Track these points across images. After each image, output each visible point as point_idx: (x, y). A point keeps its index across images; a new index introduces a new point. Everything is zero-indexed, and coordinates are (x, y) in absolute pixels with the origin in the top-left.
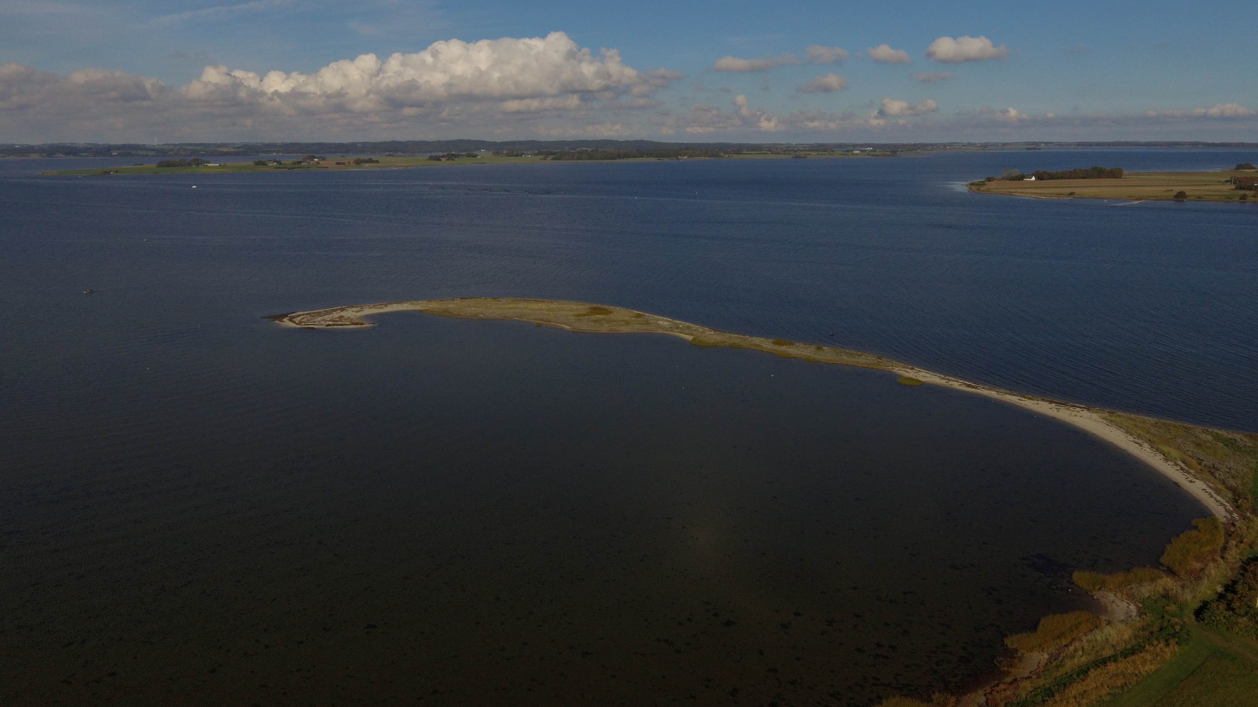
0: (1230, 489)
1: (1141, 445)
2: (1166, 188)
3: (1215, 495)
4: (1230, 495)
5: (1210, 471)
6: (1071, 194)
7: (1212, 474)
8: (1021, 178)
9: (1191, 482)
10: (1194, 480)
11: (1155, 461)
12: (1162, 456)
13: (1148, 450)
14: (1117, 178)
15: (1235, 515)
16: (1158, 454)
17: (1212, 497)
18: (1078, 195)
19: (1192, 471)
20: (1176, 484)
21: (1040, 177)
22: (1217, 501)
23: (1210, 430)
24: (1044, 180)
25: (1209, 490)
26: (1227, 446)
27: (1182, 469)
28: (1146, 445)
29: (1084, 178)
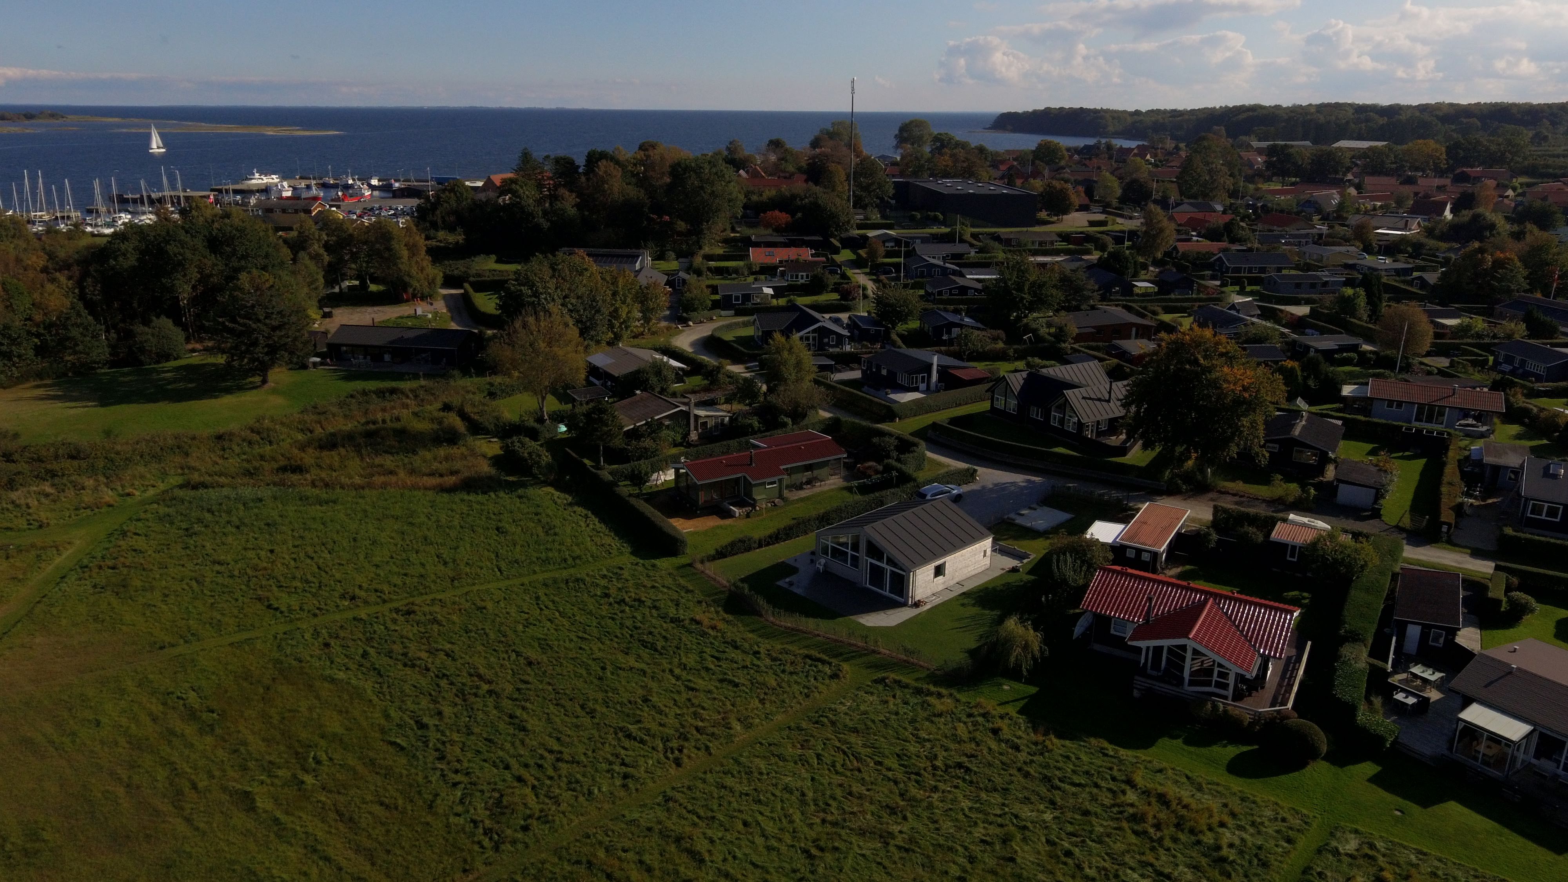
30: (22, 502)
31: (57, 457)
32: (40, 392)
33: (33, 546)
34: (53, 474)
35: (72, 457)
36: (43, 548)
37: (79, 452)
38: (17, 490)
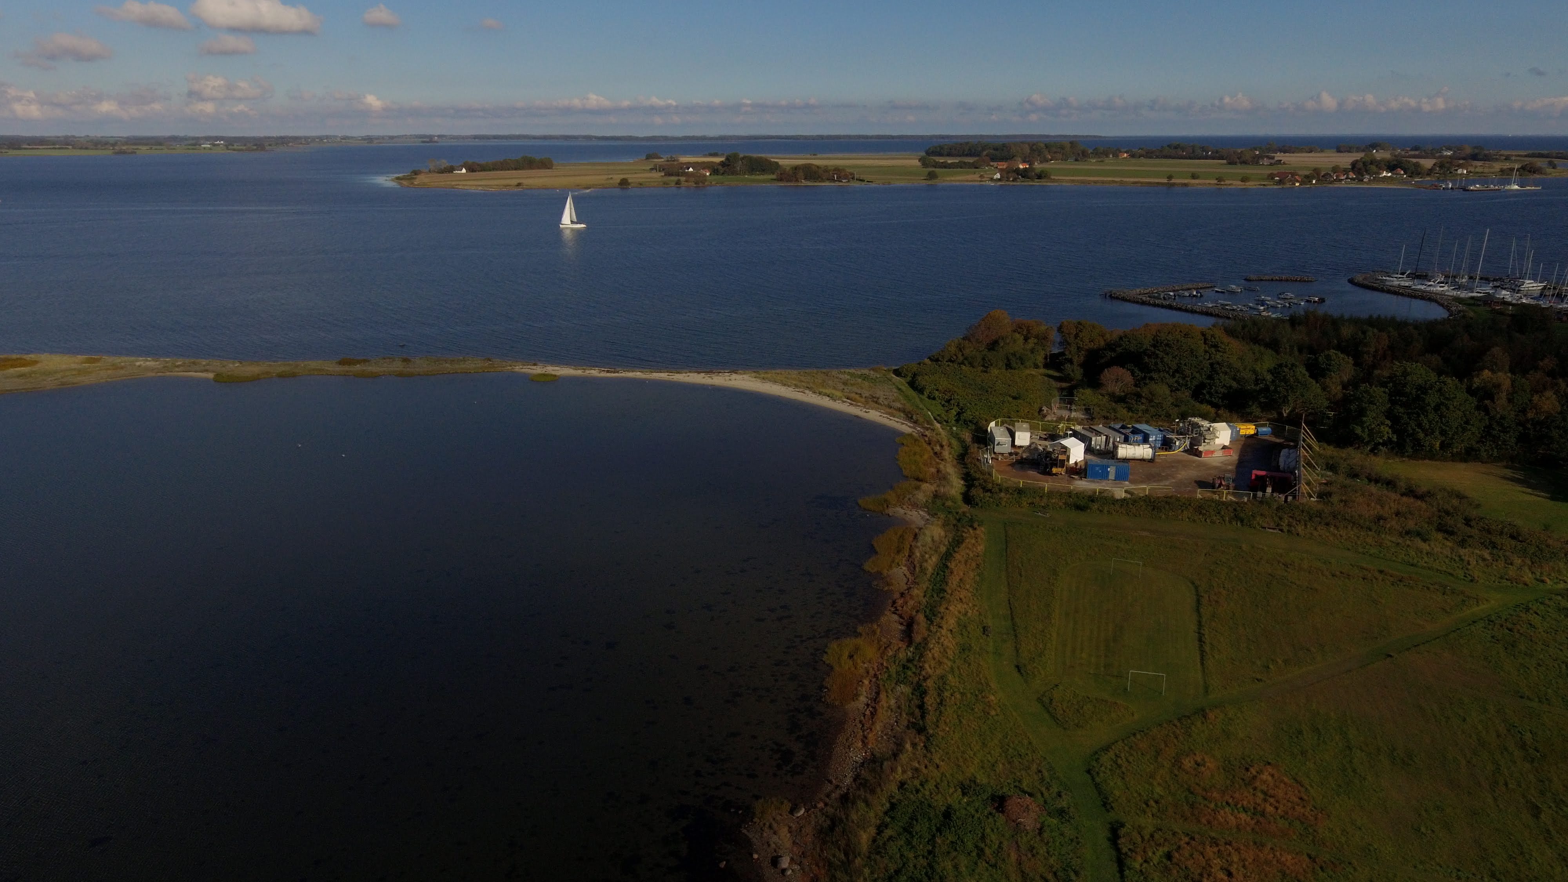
0: (899, 410)
1: (804, 393)
2: (606, 177)
3: (891, 418)
4: (902, 415)
5: (874, 401)
6: (519, 185)
7: (876, 402)
8: (451, 170)
9: (866, 412)
10: (867, 411)
11: (825, 402)
12: (828, 399)
13: (813, 396)
14: (549, 168)
15: (919, 429)
16: (824, 397)
17: (891, 420)
18: (526, 185)
19: (859, 404)
20: (857, 417)
21: (471, 169)
22: (897, 422)
23: (842, 370)
24: (475, 171)
25: (885, 416)
26: (864, 380)
27: (851, 404)
28: (807, 391)
29: (516, 169)
30: (1466, 558)
31: (1501, 533)
32: (1508, 472)
33: (1462, 592)
34: (1494, 545)
35: (1512, 537)
36: (1469, 597)
37: (1519, 534)
38: (1465, 548)
